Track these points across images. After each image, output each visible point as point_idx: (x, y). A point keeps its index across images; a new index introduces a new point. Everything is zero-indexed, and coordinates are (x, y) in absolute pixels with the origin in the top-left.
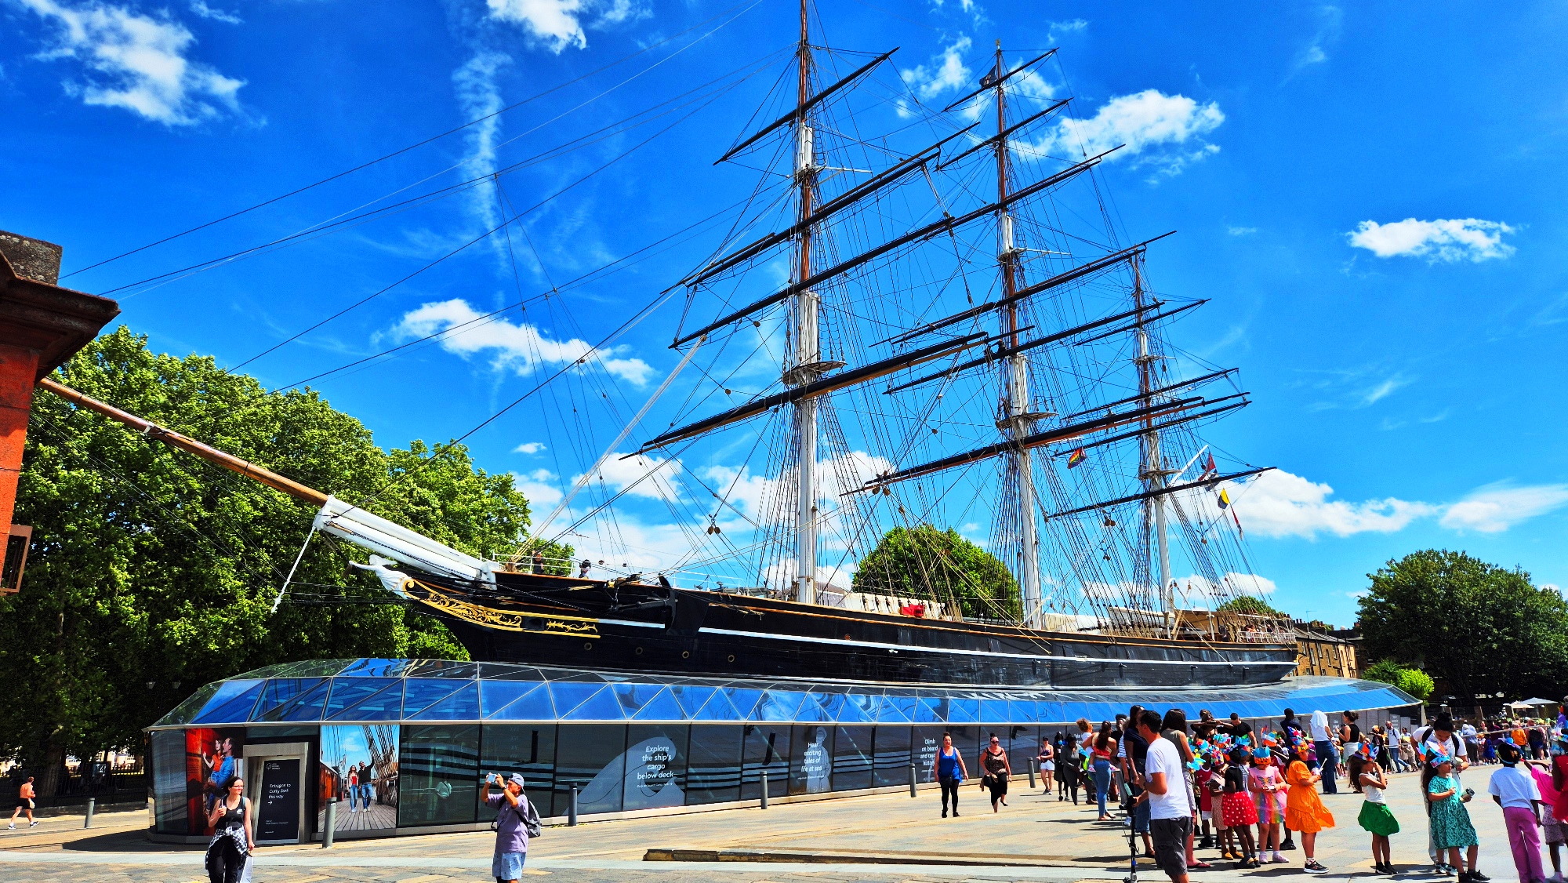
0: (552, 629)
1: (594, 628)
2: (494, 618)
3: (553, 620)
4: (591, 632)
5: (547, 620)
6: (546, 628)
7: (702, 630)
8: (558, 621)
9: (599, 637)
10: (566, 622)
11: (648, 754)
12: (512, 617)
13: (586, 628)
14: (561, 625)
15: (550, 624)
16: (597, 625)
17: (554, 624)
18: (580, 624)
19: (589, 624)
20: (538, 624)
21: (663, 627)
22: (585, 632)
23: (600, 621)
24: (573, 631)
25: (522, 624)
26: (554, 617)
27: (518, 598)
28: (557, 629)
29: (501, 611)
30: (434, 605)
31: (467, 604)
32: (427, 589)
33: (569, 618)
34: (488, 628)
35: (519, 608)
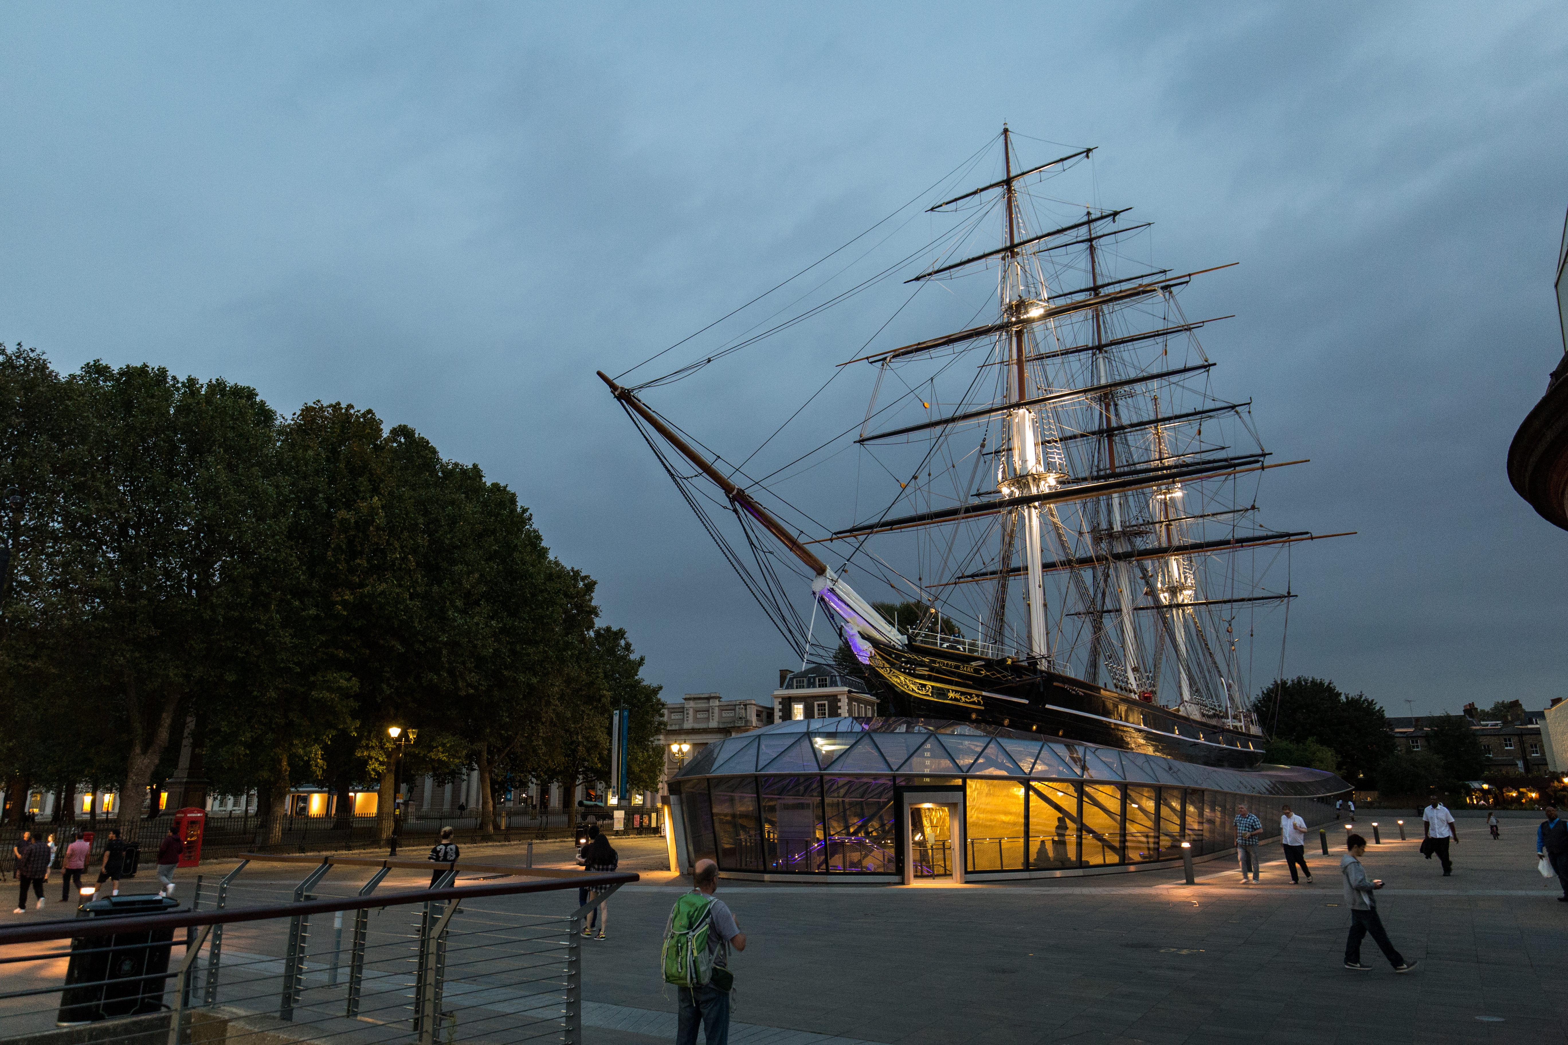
0: (951, 699)
1: (980, 700)
2: (913, 687)
3: (953, 691)
4: (979, 703)
5: (948, 690)
6: (946, 697)
7: (1047, 706)
8: (956, 692)
9: (983, 708)
10: (963, 693)
12: (924, 686)
13: (975, 699)
14: (958, 696)
15: (951, 695)
16: (984, 697)
17: (953, 695)
18: (971, 695)
19: (978, 696)
20: (942, 693)
21: (1027, 702)
22: (973, 703)
23: (984, 693)
24: (966, 702)
25: (932, 693)
26: (954, 688)
27: (932, 669)
28: (956, 699)
29: (918, 681)
30: (881, 671)
31: (899, 673)
32: (878, 657)
33: (963, 690)
34: (911, 695)
35: (929, 678)
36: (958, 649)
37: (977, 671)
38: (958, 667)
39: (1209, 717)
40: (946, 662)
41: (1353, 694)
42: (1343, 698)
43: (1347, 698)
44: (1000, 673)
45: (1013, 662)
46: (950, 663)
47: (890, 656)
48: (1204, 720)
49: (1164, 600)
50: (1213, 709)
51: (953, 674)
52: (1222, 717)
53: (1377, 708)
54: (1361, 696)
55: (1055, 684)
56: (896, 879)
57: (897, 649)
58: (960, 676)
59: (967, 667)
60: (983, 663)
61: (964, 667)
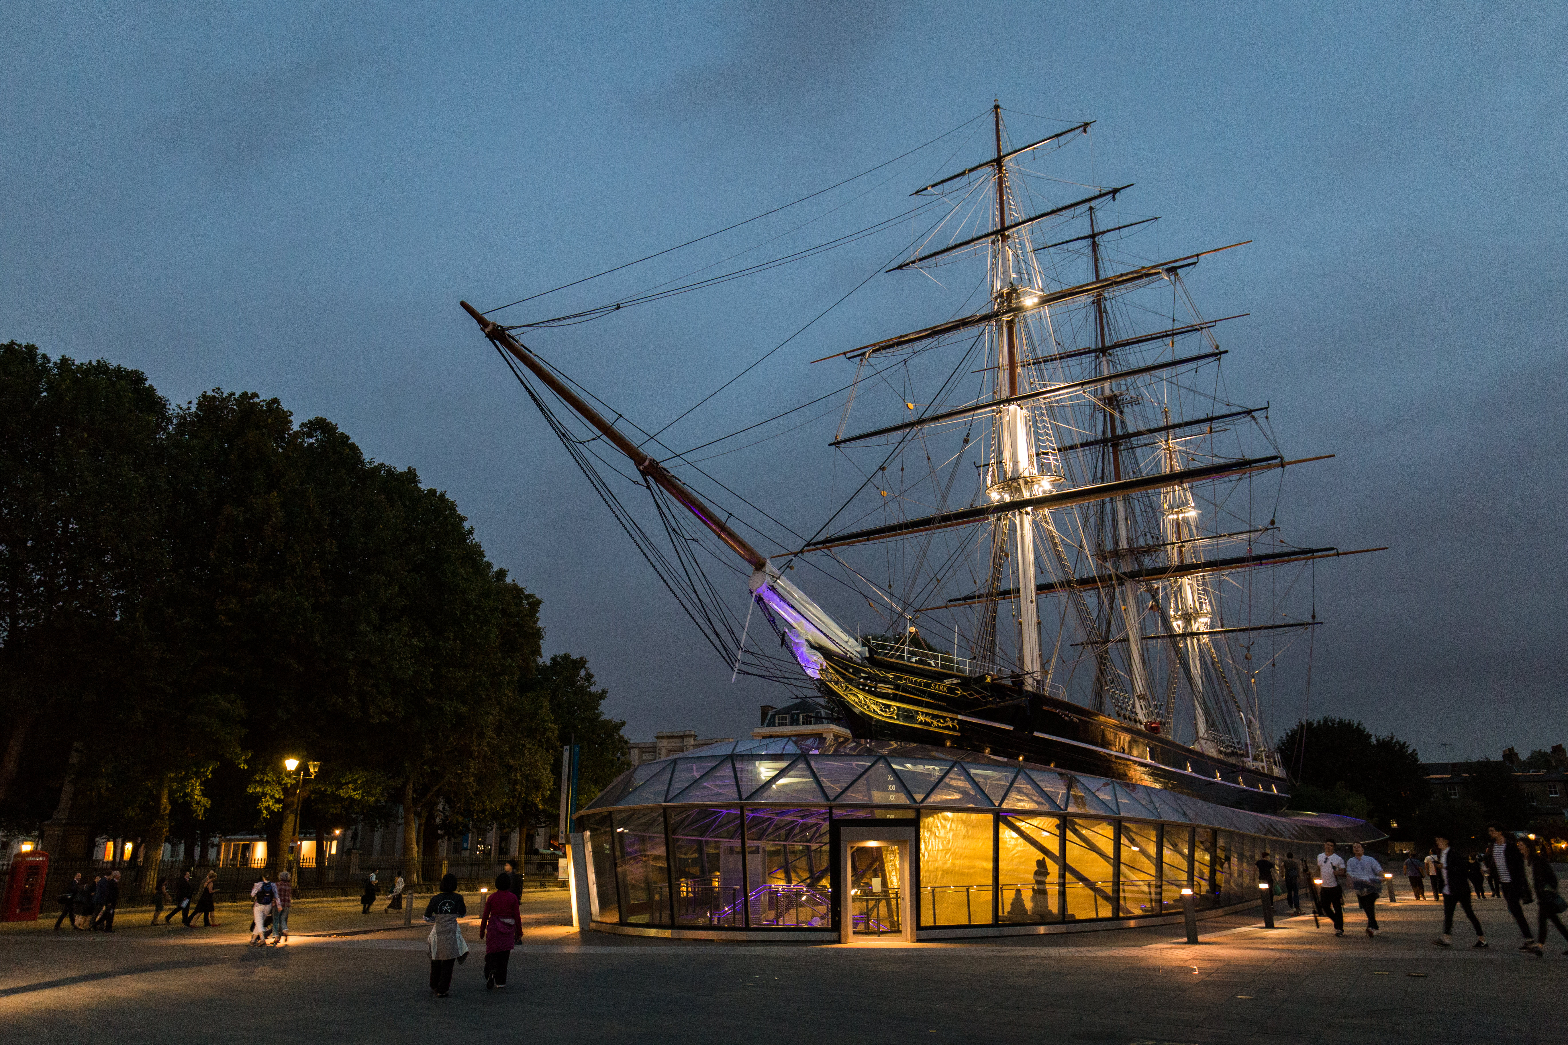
0: (921, 723)
1: (956, 724)
2: (875, 707)
3: (923, 713)
4: (953, 729)
5: (917, 712)
6: (915, 720)
7: (1035, 734)
8: (927, 714)
9: (959, 734)
10: (934, 717)
12: (889, 706)
13: (949, 723)
14: (929, 720)
15: (921, 718)
16: (959, 721)
17: (923, 718)
18: (944, 718)
19: (952, 720)
20: (909, 716)
21: (1011, 728)
22: (947, 728)
23: (960, 717)
24: (939, 727)
25: (898, 715)
26: (924, 710)
27: (897, 688)
28: (926, 723)
29: (880, 700)
30: (835, 688)
31: (857, 690)
32: (831, 670)
33: (936, 712)
34: (871, 718)
35: (895, 698)
36: (930, 665)
37: (951, 690)
38: (928, 686)
39: (1226, 754)
40: (914, 679)
41: (1384, 735)
42: (1373, 740)
43: (1378, 740)
44: (978, 693)
45: (993, 680)
46: (919, 680)
47: (846, 670)
48: (1221, 757)
49: (1177, 629)
50: (1231, 746)
51: (923, 693)
52: (1242, 755)
53: (1410, 751)
54: (1392, 738)
55: (1045, 708)
56: (833, 935)
57: (854, 663)
58: (931, 695)
59: (939, 685)
60: (959, 681)
61: (936, 685)
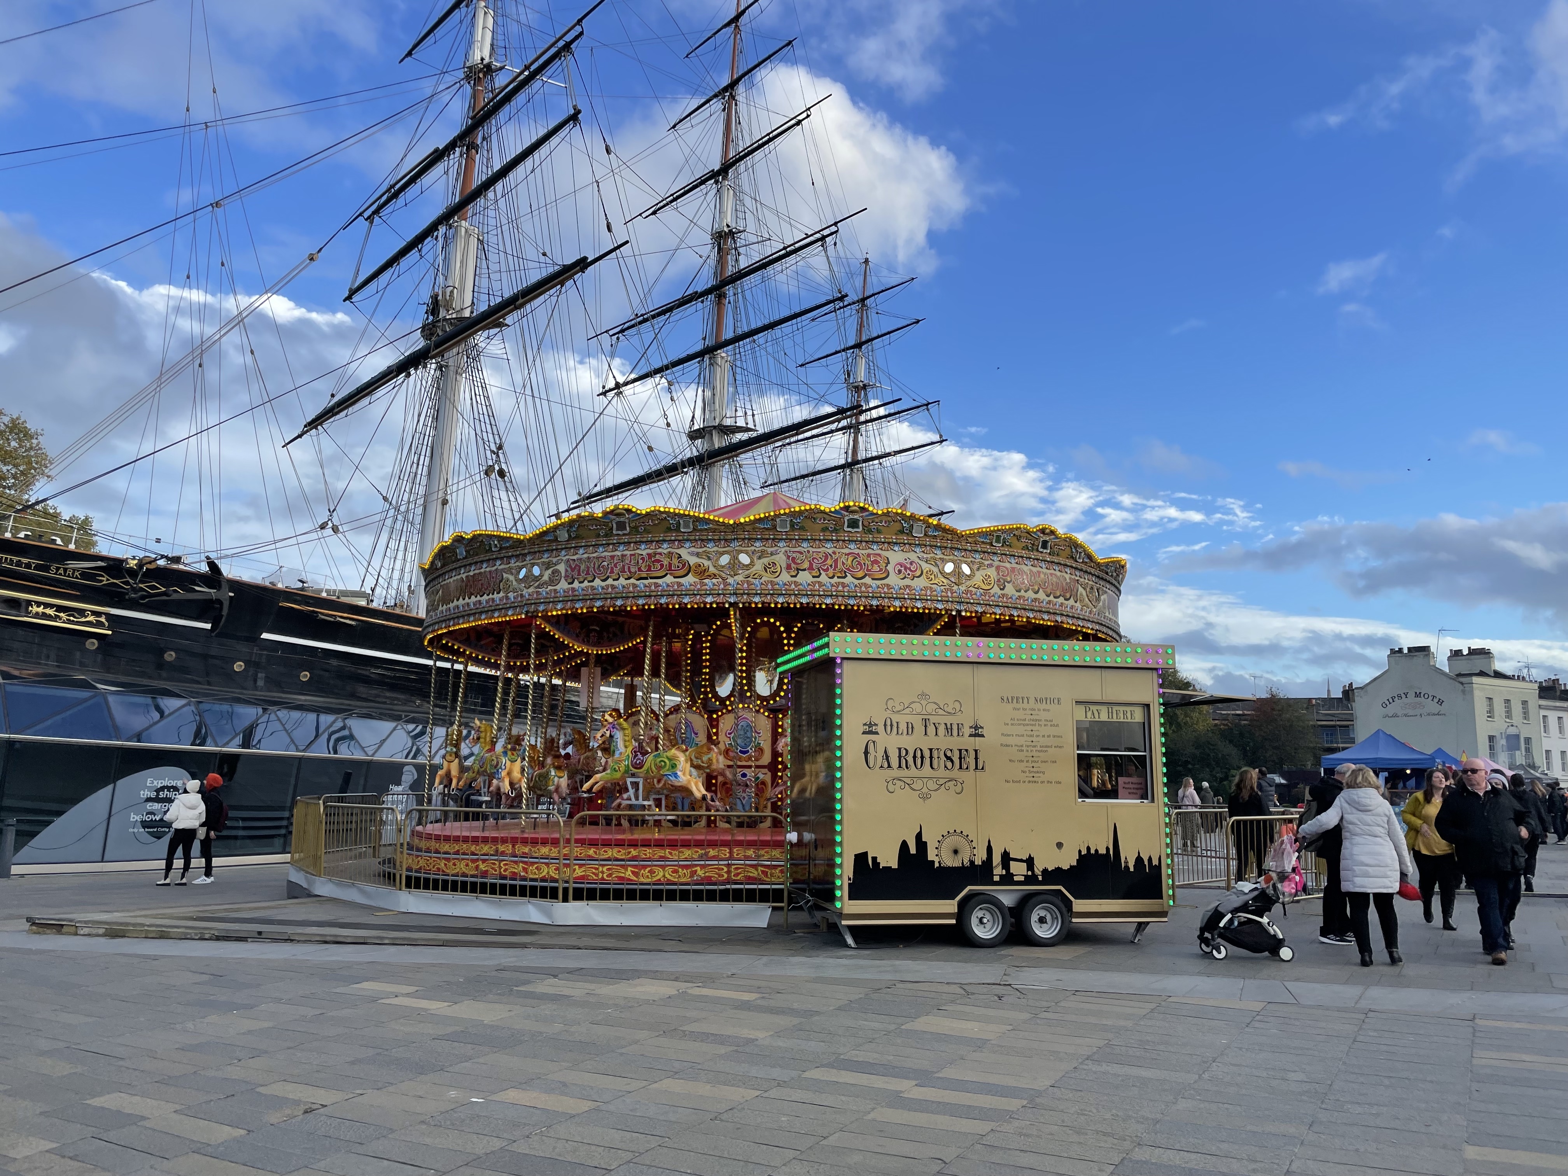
0: (37, 615)
1: (103, 619)
3: (39, 604)
4: (99, 624)
5: (29, 603)
6: (28, 613)
7: (267, 636)
8: (47, 605)
9: (110, 632)
10: (60, 609)
11: (149, 789)
13: (91, 618)
14: (50, 612)
15: (35, 609)
16: (109, 616)
17: (41, 609)
18: (82, 612)
19: (94, 613)
20: (14, 607)
21: (206, 626)
22: (89, 624)
23: (112, 611)
24: (71, 622)
26: (46, 599)
28: (45, 616)
33: (67, 603)
36: (53, 541)
37: (85, 575)
38: (46, 569)
40: (23, 559)
51: (38, 578)
55: (283, 604)
58: (52, 581)
59: (65, 570)
60: (103, 564)
61: (58, 569)
